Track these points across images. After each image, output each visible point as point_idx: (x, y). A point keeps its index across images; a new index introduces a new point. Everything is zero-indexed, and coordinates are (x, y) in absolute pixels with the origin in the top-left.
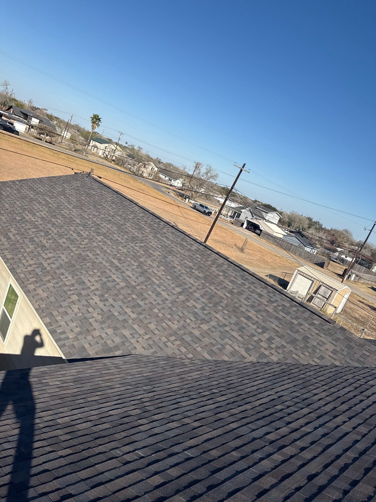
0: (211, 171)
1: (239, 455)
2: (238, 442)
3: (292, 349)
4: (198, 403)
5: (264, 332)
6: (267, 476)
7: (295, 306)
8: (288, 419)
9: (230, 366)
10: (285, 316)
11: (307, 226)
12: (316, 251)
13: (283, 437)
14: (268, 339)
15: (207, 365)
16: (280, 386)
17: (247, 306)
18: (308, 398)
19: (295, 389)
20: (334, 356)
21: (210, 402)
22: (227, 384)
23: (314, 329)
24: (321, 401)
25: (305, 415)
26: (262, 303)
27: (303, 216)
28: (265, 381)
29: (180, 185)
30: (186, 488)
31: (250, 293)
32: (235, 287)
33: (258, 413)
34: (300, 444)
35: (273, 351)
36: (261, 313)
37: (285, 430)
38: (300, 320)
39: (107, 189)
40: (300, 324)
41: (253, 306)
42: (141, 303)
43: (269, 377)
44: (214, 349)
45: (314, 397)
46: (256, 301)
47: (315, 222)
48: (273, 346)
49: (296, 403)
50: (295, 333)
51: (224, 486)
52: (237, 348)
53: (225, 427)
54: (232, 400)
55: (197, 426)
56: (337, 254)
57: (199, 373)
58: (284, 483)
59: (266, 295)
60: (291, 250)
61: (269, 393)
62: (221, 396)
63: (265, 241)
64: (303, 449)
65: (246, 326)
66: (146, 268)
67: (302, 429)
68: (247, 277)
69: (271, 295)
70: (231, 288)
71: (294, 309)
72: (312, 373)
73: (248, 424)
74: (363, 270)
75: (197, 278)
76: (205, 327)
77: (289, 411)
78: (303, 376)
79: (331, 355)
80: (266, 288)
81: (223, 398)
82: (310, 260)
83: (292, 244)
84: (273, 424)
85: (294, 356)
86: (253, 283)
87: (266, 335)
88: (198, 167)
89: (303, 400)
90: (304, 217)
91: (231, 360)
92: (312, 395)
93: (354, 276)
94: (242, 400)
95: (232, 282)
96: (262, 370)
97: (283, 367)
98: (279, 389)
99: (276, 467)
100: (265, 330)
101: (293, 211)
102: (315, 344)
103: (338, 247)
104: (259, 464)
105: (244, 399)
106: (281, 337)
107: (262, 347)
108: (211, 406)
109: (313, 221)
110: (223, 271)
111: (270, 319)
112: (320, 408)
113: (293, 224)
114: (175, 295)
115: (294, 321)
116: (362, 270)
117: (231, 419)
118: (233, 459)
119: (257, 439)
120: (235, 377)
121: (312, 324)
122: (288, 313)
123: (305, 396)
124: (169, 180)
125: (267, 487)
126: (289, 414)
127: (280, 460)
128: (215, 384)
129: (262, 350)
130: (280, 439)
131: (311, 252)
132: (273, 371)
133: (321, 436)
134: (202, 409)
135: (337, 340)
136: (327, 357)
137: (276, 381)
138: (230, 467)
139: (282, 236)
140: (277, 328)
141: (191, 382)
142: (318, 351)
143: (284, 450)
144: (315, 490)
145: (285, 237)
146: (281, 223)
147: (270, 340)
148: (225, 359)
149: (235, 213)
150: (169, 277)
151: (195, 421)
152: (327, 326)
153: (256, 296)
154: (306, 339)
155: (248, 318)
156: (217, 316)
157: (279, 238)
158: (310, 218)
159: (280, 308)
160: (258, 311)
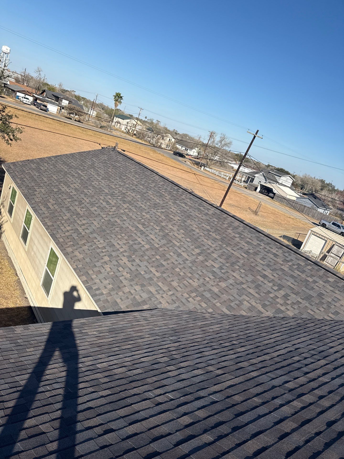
0: (225, 139)
1: (261, 401)
2: (259, 389)
3: (307, 305)
4: (220, 353)
5: (280, 289)
6: (287, 420)
7: (310, 265)
8: (305, 369)
9: (248, 320)
10: (300, 274)
11: (320, 188)
12: (329, 212)
13: (302, 386)
14: (284, 296)
15: (226, 319)
16: (296, 339)
17: (263, 265)
18: (324, 351)
19: (311, 342)
21: (231, 352)
22: (246, 336)
23: (328, 287)
24: (337, 354)
25: (322, 367)
26: (278, 263)
27: (316, 179)
28: (281, 334)
29: (196, 154)
30: (213, 428)
31: (265, 253)
32: (251, 248)
33: (276, 363)
34: (318, 392)
35: (289, 307)
36: (277, 272)
37: (302, 380)
38: (314, 278)
39: (131, 161)
40: (315, 282)
41: (268, 266)
42: (164, 263)
43: (286, 330)
44: (232, 304)
45: (331, 350)
46: (271, 260)
47: (328, 184)
48: (289, 302)
49: (313, 355)
50: (310, 290)
51: (247, 428)
52: (254, 304)
53: (246, 375)
54: (251, 351)
55: (220, 373)
57: (219, 326)
58: (305, 427)
59: (281, 255)
60: (305, 211)
61: (287, 345)
62: (241, 347)
63: (279, 204)
64: (321, 397)
65: (262, 284)
66: (167, 231)
67: (319, 379)
68: (262, 238)
69: (287, 255)
70: (247, 248)
71: (309, 267)
72: (327, 327)
73: (267, 373)
75: (215, 240)
76: (223, 285)
77: (306, 362)
78: (318, 330)
80: (281, 248)
81: (243, 349)
83: (305, 206)
84: (291, 374)
85: (309, 311)
86: (268, 244)
87: (282, 293)
88: (213, 136)
89: (320, 353)
90: (317, 179)
91: (249, 315)
92: (329, 348)
94: (261, 351)
95: (248, 243)
96: (279, 324)
97: (298, 322)
98: (296, 342)
99: (296, 413)
100: (281, 287)
101: (306, 174)
102: (330, 300)
104: (280, 409)
105: (263, 350)
106: (297, 294)
107: (278, 303)
108: (232, 356)
109: (326, 183)
110: (239, 233)
111: (286, 277)
112: (336, 360)
113: (306, 186)
114: (194, 255)
115: (309, 279)
117: (251, 368)
118: (255, 405)
119: (276, 387)
120: (254, 330)
121: (327, 282)
122: (303, 272)
123: (321, 349)
124: (185, 150)
125: (288, 430)
126: (306, 365)
127: (300, 407)
128: (235, 336)
129: (279, 306)
130: (299, 387)
131: (324, 213)
132: (290, 325)
133: (339, 385)
134: (223, 359)
136: (342, 312)
137: (292, 334)
138: (253, 411)
139: (295, 199)
140: (292, 286)
141: (212, 333)
142: (333, 307)
143: (303, 398)
144: (334, 436)
145: (298, 199)
146: (294, 186)
147: (286, 297)
148: (243, 314)
149: (249, 178)
150: (188, 240)
151: (218, 369)
152: (341, 283)
153: (272, 256)
154: (320, 295)
155: (265, 277)
156: (235, 274)
157: (292, 200)
158: (323, 180)
159: (295, 267)
160: (274, 270)
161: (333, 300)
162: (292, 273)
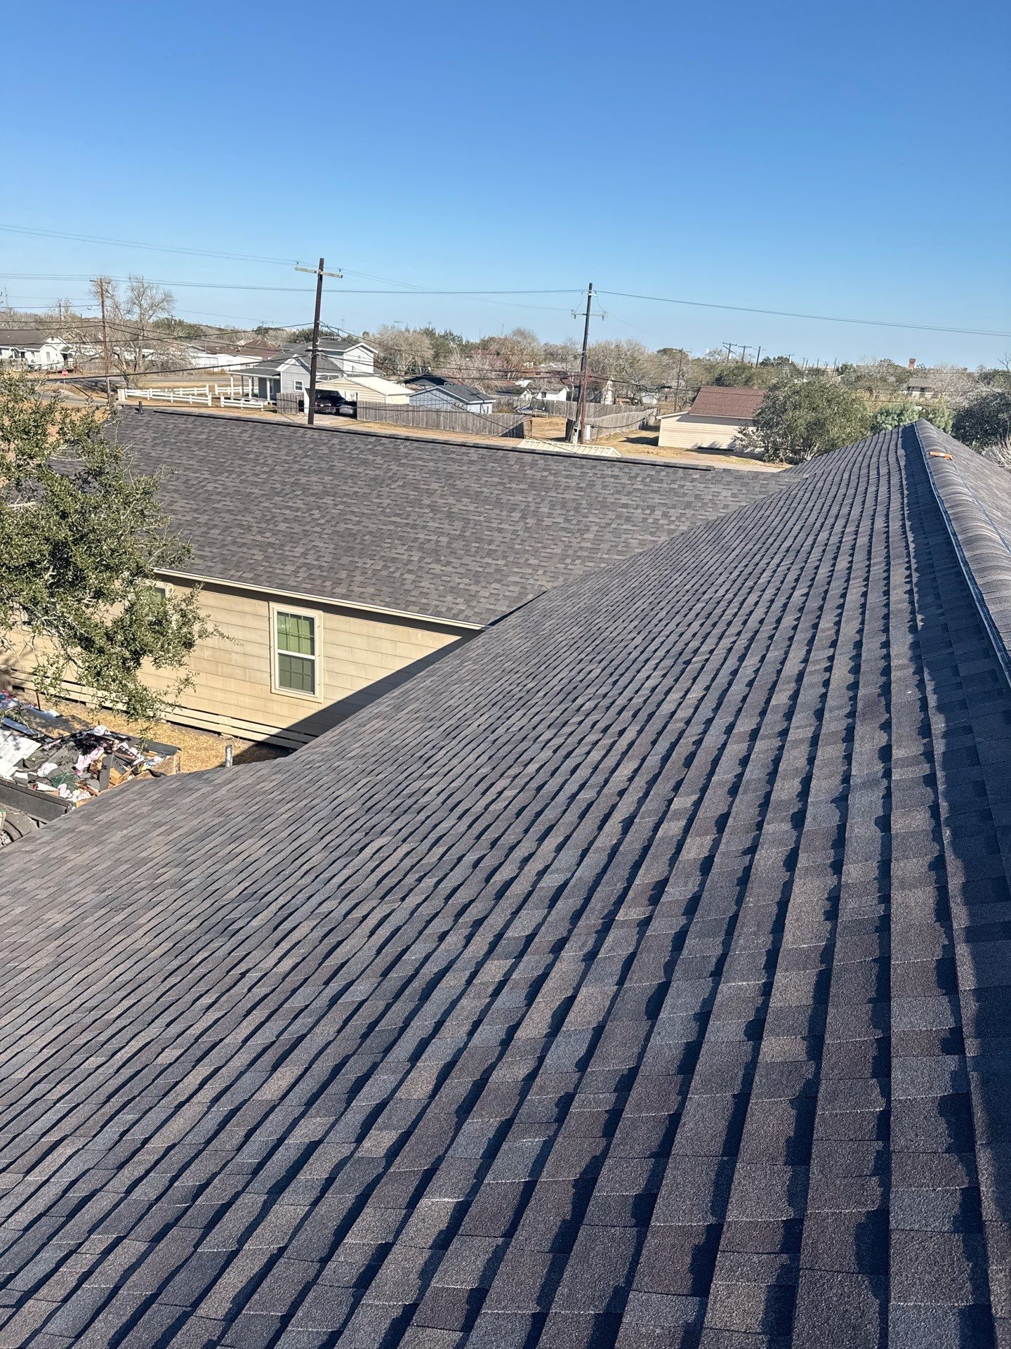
0: (148, 291)
3: (692, 512)
5: (653, 511)
7: (663, 470)
10: (660, 485)
11: (432, 352)
12: (490, 406)
17: (612, 494)
20: (736, 499)
23: (698, 485)
26: (625, 484)
27: (411, 332)
31: (603, 480)
32: (578, 481)
35: (677, 523)
36: (634, 494)
38: (678, 482)
40: (681, 486)
41: (619, 492)
42: (492, 547)
44: (620, 548)
46: (616, 485)
47: (444, 336)
48: (673, 518)
50: (683, 497)
52: (641, 537)
56: (527, 396)
59: (621, 474)
65: (630, 515)
66: (444, 509)
68: (579, 463)
69: (627, 470)
70: (574, 484)
71: (663, 473)
74: (592, 410)
75: (522, 491)
76: (590, 536)
79: (733, 499)
80: (614, 466)
82: (490, 432)
83: (437, 411)
85: (700, 517)
86: (594, 467)
87: (658, 513)
88: (107, 291)
90: (415, 331)
93: (588, 429)
95: (567, 477)
100: (652, 509)
101: (385, 327)
102: (711, 497)
103: (517, 379)
106: (674, 507)
107: (664, 525)
109: (437, 334)
110: (545, 470)
111: (648, 496)
114: (518, 522)
115: (672, 486)
116: (589, 411)
121: (693, 480)
122: (661, 481)
129: (666, 527)
131: (482, 412)
135: (729, 483)
136: (730, 503)
139: (406, 400)
140: (663, 501)
142: (718, 502)
145: (414, 398)
146: (384, 366)
147: (665, 515)
149: (262, 382)
150: (488, 507)
152: (709, 475)
153: (612, 480)
154: (698, 497)
155: (625, 506)
156: (591, 519)
157: (403, 406)
158: (428, 329)
159: (648, 480)
160: (629, 494)
161: (713, 496)
162: (651, 488)
